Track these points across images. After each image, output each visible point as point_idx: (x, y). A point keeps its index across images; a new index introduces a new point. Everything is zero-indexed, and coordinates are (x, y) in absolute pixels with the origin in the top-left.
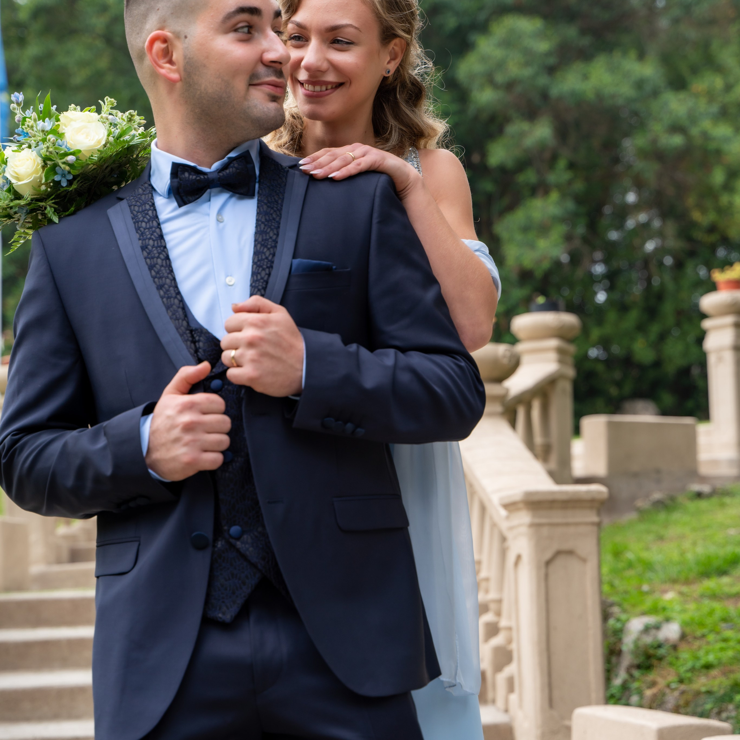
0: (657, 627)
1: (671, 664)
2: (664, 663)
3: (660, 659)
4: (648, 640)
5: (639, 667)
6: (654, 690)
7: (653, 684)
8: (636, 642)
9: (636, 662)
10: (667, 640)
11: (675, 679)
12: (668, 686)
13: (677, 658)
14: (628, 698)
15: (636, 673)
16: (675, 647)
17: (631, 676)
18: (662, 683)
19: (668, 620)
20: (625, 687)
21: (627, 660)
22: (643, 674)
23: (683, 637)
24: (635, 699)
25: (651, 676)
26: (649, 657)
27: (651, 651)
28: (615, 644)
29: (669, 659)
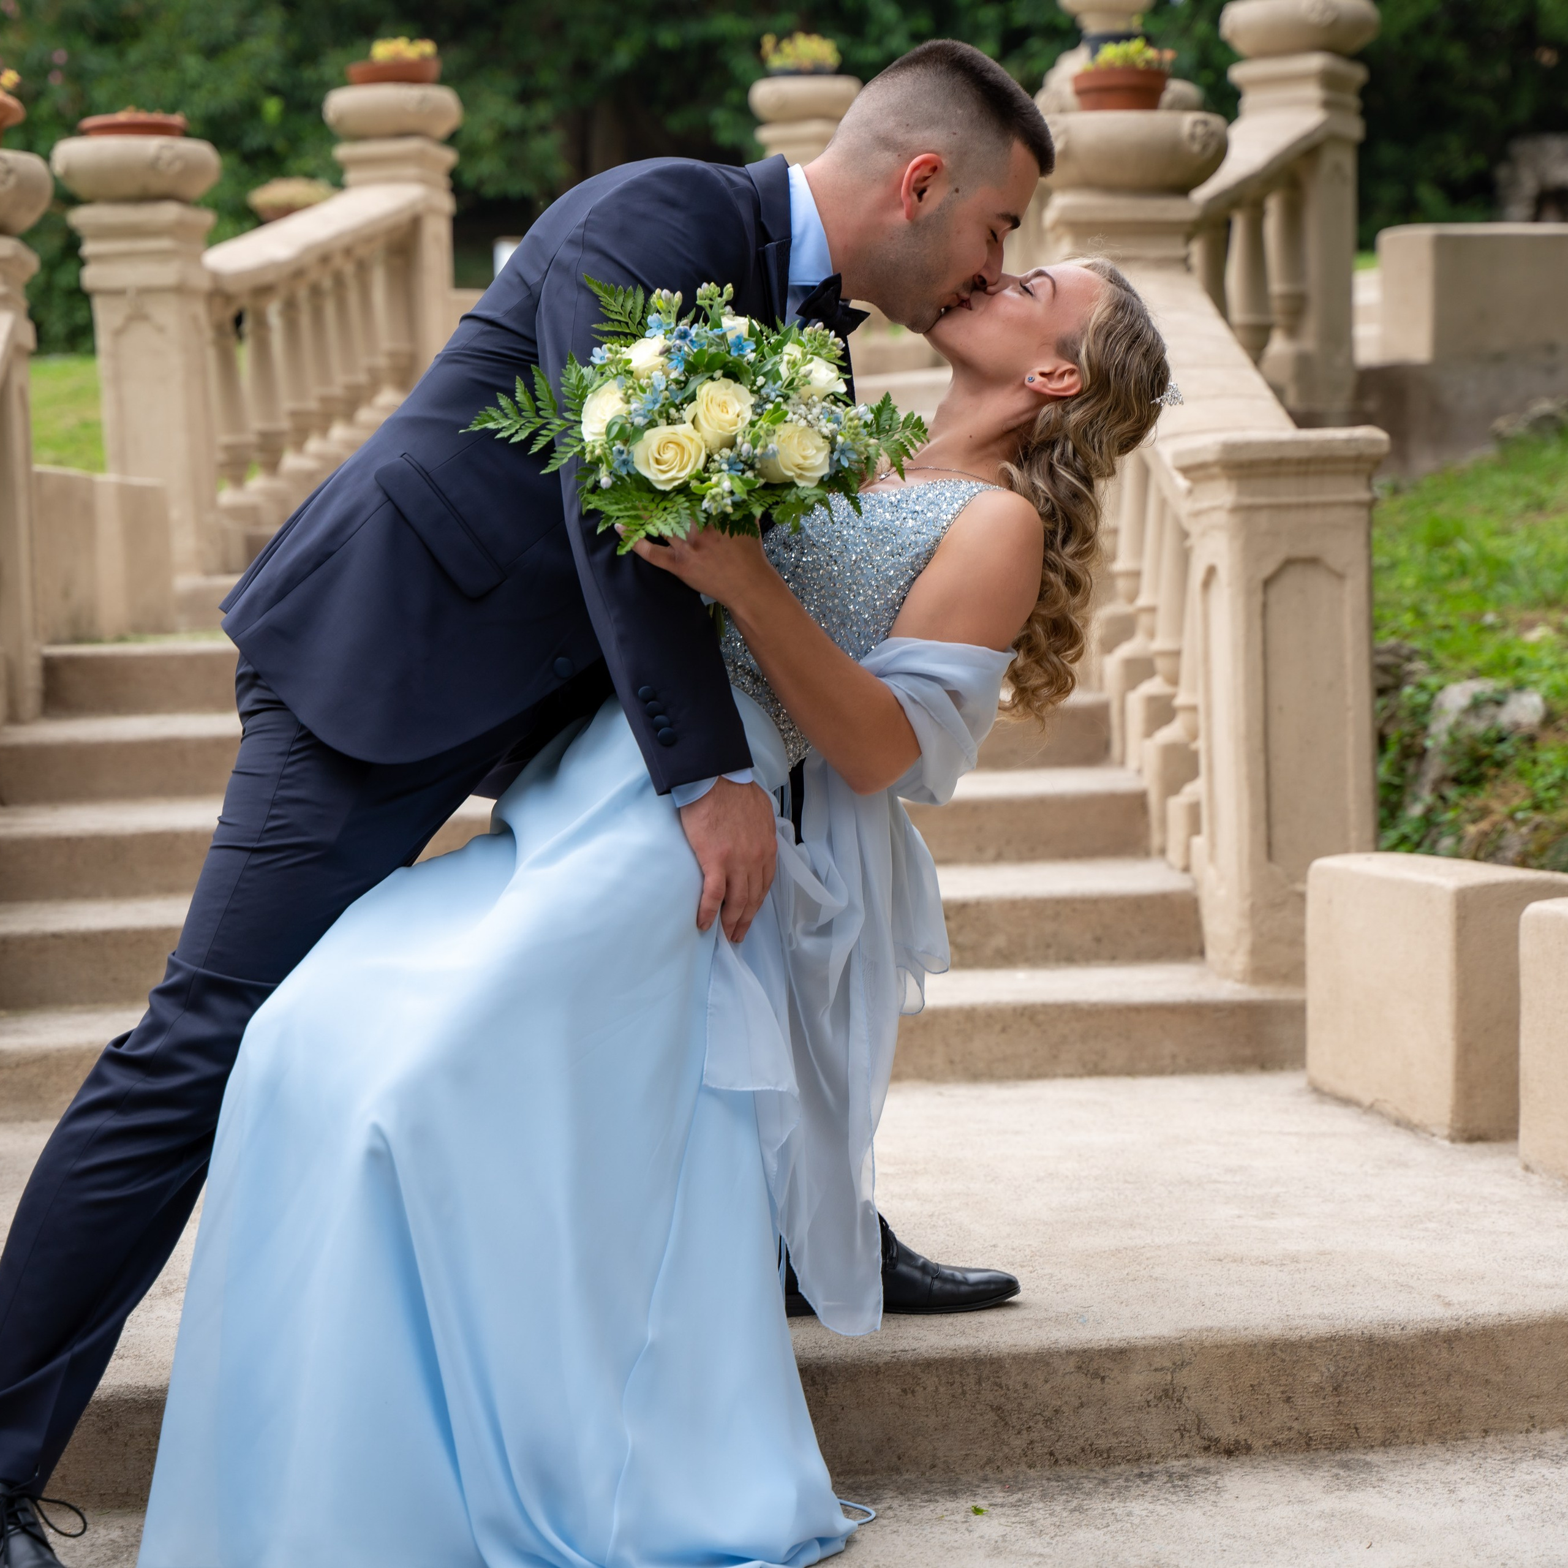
0: (1499, 703)
1: (1521, 774)
2: (1506, 773)
3: (1500, 764)
4: (1478, 726)
5: (1457, 780)
6: (1484, 825)
7: (1484, 812)
8: (1452, 732)
9: (1452, 771)
10: (1517, 726)
11: (1527, 803)
12: (1511, 817)
13: (1534, 762)
14: (1434, 843)
15: (1452, 793)
16: (1531, 740)
17: (1442, 798)
18: (1500, 809)
19: (1520, 687)
20: (1428, 820)
21: (1434, 768)
22: (1463, 796)
23: (1550, 719)
24: (1447, 842)
25: (1483, 797)
26: (1478, 760)
27: (1485, 750)
28: (1413, 736)
29: (1517, 763)
